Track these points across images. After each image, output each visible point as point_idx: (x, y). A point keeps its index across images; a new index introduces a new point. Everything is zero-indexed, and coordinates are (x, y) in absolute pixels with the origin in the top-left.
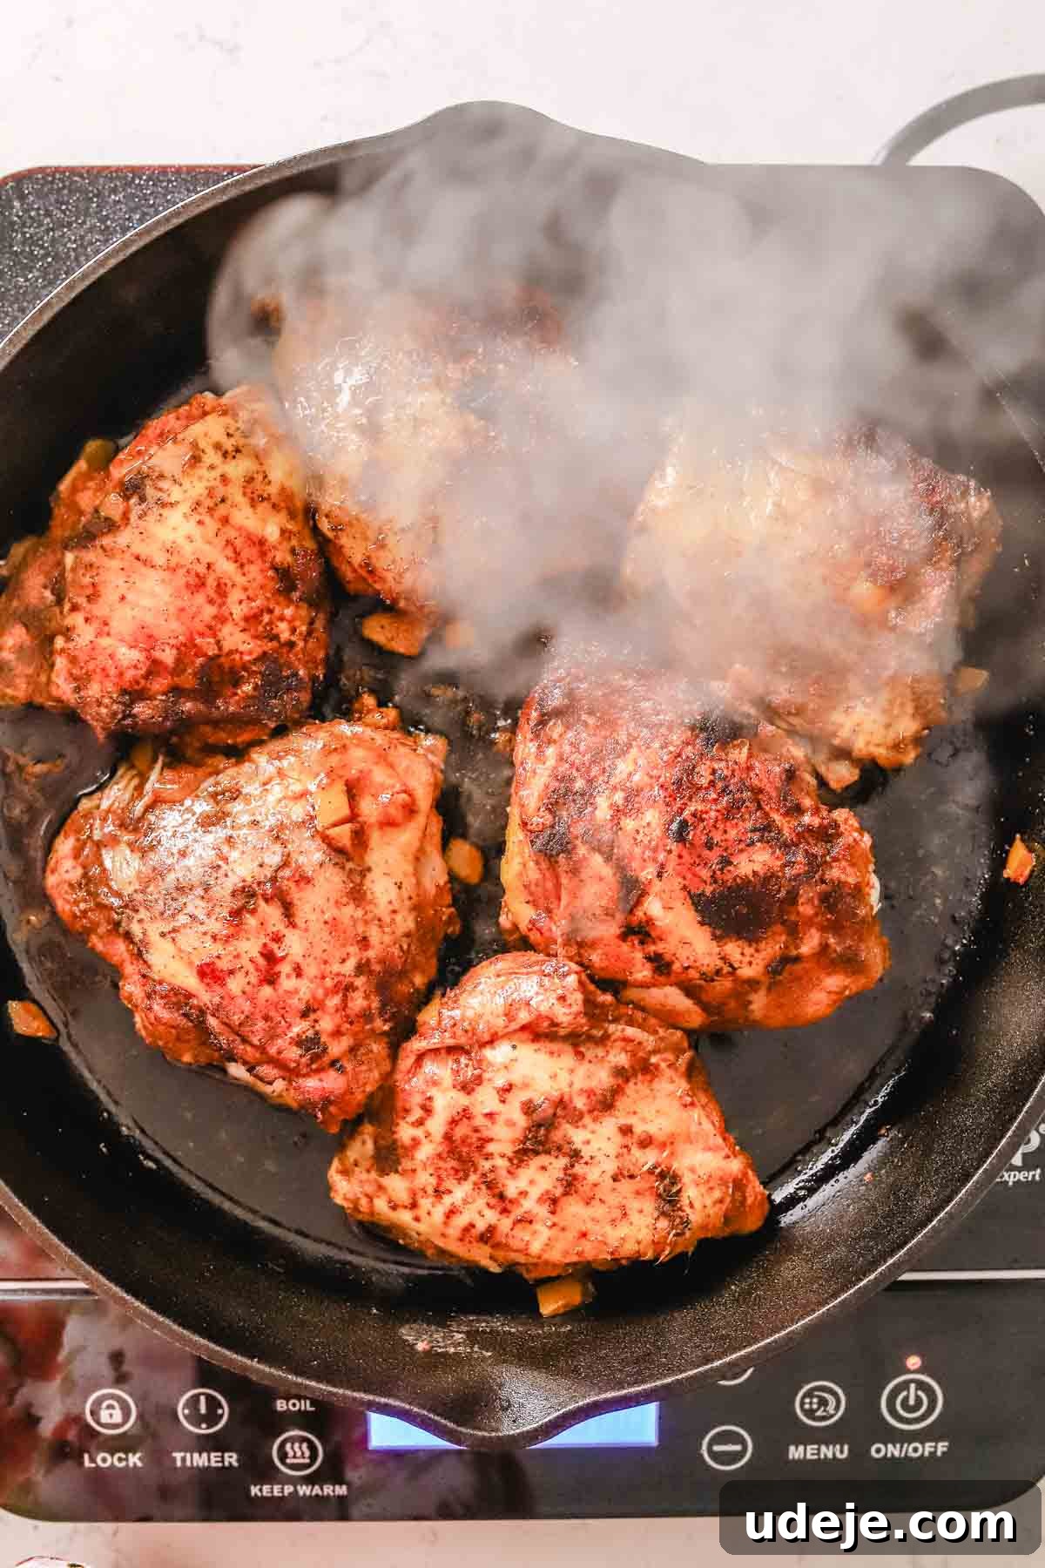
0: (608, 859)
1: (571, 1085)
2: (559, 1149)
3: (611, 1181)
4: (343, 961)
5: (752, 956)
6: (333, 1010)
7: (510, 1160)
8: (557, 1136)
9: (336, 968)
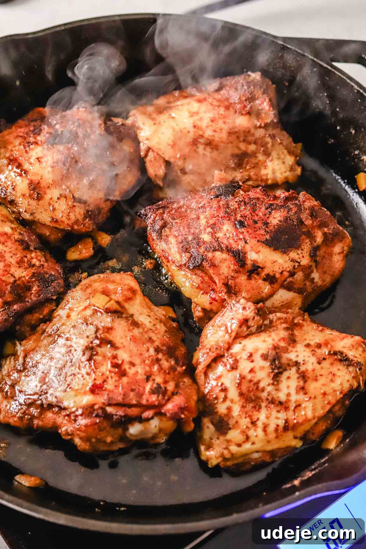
0: (222, 250)
1: (273, 340)
2: (289, 365)
3: (318, 365)
4: (148, 351)
5: (302, 253)
6: (157, 373)
7: (273, 384)
8: (284, 361)
9: (147, 355)
